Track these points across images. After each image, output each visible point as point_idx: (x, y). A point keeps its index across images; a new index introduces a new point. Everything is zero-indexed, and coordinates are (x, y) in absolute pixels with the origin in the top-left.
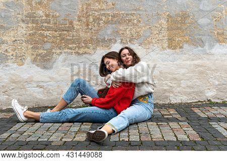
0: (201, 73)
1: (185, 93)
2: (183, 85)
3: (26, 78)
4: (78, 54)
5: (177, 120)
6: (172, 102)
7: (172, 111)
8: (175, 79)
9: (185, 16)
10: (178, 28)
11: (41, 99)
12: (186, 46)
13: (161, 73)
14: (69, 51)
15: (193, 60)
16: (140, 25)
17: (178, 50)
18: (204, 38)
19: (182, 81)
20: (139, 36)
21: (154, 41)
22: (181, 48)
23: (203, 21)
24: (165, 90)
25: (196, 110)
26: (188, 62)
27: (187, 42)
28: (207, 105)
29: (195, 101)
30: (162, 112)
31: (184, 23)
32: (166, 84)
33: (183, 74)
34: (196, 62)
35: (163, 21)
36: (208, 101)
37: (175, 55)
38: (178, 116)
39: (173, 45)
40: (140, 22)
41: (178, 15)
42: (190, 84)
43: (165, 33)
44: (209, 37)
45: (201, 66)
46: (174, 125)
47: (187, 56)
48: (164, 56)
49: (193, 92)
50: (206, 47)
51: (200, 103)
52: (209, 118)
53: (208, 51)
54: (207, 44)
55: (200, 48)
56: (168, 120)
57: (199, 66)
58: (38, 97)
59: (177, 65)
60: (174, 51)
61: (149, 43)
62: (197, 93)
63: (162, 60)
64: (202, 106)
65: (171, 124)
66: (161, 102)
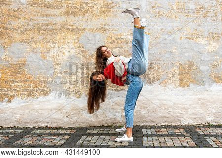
0: (203, 104)
1: (192, 118)
2: (190, 113)
3: (82, 106)
4: (117, 90)
5: (184, 136)
6: (182, 124)
7: (181, 130)
8: (184, 108)
9: (191, 65)
10: (186, 73)
11: (92, 121)
12: (192, 85)
13: (174, 104)
14: (111, 88)
15: (197, 95)
16: (160, 70)
17: (186, 88)
18: (205, 80)
19: (189, 110)
20: (159, 78)
21: (169, 82)
22: (188, 86)
23: (203, 68)
24: (177, 116)
25: (198, 130)
26: (194, 97)
27: (192, 82)
28: (207, 127)
29: (199, 124)
30: (175, 131)
31: (191, 70)
32: (178, 112)
33: (190, 105)
34: (199, 96)
35: (176, 68)
36: (208, 124)
37: (184, 92)
38: (185, 134)
39: (182, 84)
40: (159, 68)
41: (186, 64)
42: (195, 112)
43: (177, 76)
44: (208, 79)
45: (203, 99)
46: (181, 138)
47: (193, 92)
48: (176, 92)
49: (197, 118)
50: (206, 86)
51: (202, 125)
52: (205, 135)
53: (208, 89)
54: (207, 84)
55: (202, 87)
56: (178, 136)
57: (201, 99)
58: (90, 119)
59: (186, 98)
60: (183, 88)
61: (166, 83)
62: (200, 118)
63: (175, 95)
64: (203, 127)
65: (179, 138)
66: (174, 125)
